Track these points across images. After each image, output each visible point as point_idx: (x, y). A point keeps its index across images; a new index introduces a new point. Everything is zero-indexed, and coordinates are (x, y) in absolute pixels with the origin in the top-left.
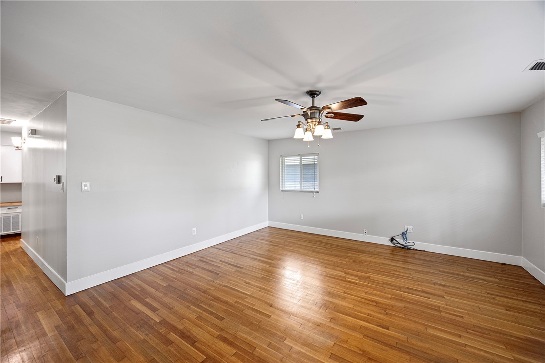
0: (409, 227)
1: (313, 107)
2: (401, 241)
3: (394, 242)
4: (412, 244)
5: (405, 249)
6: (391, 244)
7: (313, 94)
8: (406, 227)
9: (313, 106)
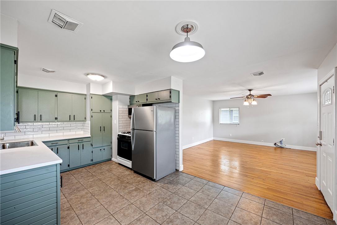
0: (283, 139)
2: (280, 145)
3: (276, 145)
4: (284, 146)
5: (281, 148)
6: (275, 146)
7: (250, 90)
8: (282, 139)
9: (250, 94)
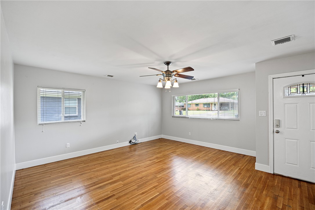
1: (168, 71)
3: (131, 142)
4: (138, 141)
7: (168, 63)
8: (135, 133)
